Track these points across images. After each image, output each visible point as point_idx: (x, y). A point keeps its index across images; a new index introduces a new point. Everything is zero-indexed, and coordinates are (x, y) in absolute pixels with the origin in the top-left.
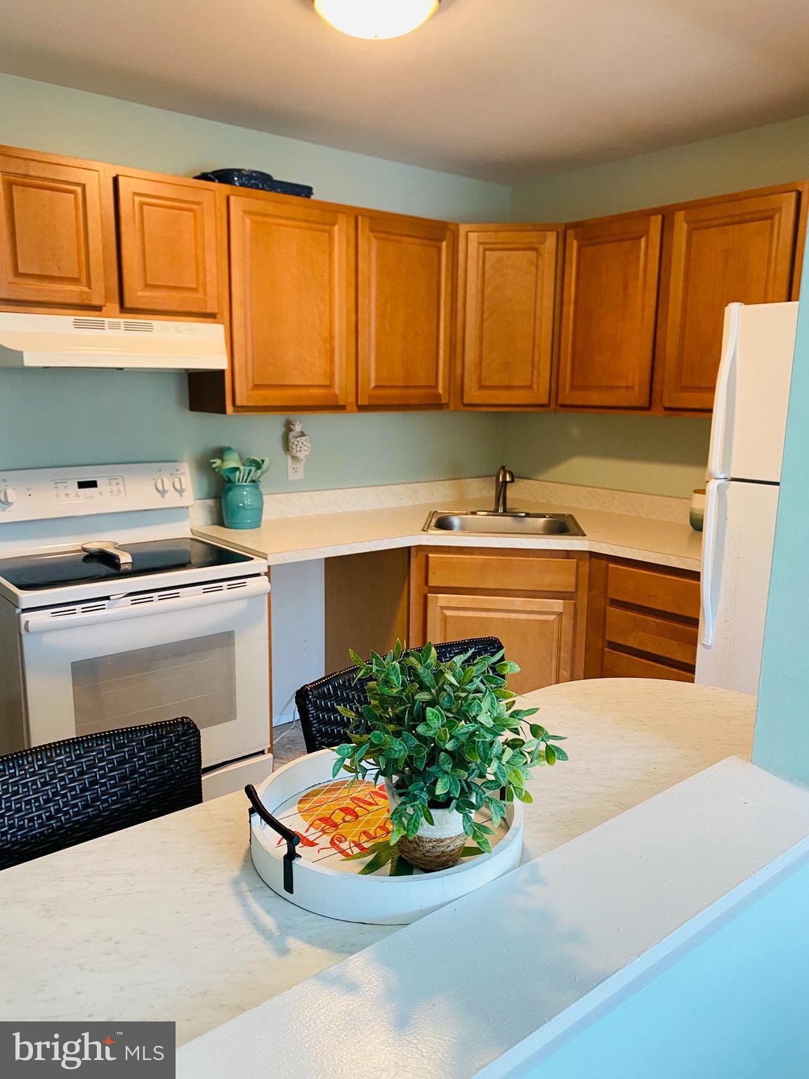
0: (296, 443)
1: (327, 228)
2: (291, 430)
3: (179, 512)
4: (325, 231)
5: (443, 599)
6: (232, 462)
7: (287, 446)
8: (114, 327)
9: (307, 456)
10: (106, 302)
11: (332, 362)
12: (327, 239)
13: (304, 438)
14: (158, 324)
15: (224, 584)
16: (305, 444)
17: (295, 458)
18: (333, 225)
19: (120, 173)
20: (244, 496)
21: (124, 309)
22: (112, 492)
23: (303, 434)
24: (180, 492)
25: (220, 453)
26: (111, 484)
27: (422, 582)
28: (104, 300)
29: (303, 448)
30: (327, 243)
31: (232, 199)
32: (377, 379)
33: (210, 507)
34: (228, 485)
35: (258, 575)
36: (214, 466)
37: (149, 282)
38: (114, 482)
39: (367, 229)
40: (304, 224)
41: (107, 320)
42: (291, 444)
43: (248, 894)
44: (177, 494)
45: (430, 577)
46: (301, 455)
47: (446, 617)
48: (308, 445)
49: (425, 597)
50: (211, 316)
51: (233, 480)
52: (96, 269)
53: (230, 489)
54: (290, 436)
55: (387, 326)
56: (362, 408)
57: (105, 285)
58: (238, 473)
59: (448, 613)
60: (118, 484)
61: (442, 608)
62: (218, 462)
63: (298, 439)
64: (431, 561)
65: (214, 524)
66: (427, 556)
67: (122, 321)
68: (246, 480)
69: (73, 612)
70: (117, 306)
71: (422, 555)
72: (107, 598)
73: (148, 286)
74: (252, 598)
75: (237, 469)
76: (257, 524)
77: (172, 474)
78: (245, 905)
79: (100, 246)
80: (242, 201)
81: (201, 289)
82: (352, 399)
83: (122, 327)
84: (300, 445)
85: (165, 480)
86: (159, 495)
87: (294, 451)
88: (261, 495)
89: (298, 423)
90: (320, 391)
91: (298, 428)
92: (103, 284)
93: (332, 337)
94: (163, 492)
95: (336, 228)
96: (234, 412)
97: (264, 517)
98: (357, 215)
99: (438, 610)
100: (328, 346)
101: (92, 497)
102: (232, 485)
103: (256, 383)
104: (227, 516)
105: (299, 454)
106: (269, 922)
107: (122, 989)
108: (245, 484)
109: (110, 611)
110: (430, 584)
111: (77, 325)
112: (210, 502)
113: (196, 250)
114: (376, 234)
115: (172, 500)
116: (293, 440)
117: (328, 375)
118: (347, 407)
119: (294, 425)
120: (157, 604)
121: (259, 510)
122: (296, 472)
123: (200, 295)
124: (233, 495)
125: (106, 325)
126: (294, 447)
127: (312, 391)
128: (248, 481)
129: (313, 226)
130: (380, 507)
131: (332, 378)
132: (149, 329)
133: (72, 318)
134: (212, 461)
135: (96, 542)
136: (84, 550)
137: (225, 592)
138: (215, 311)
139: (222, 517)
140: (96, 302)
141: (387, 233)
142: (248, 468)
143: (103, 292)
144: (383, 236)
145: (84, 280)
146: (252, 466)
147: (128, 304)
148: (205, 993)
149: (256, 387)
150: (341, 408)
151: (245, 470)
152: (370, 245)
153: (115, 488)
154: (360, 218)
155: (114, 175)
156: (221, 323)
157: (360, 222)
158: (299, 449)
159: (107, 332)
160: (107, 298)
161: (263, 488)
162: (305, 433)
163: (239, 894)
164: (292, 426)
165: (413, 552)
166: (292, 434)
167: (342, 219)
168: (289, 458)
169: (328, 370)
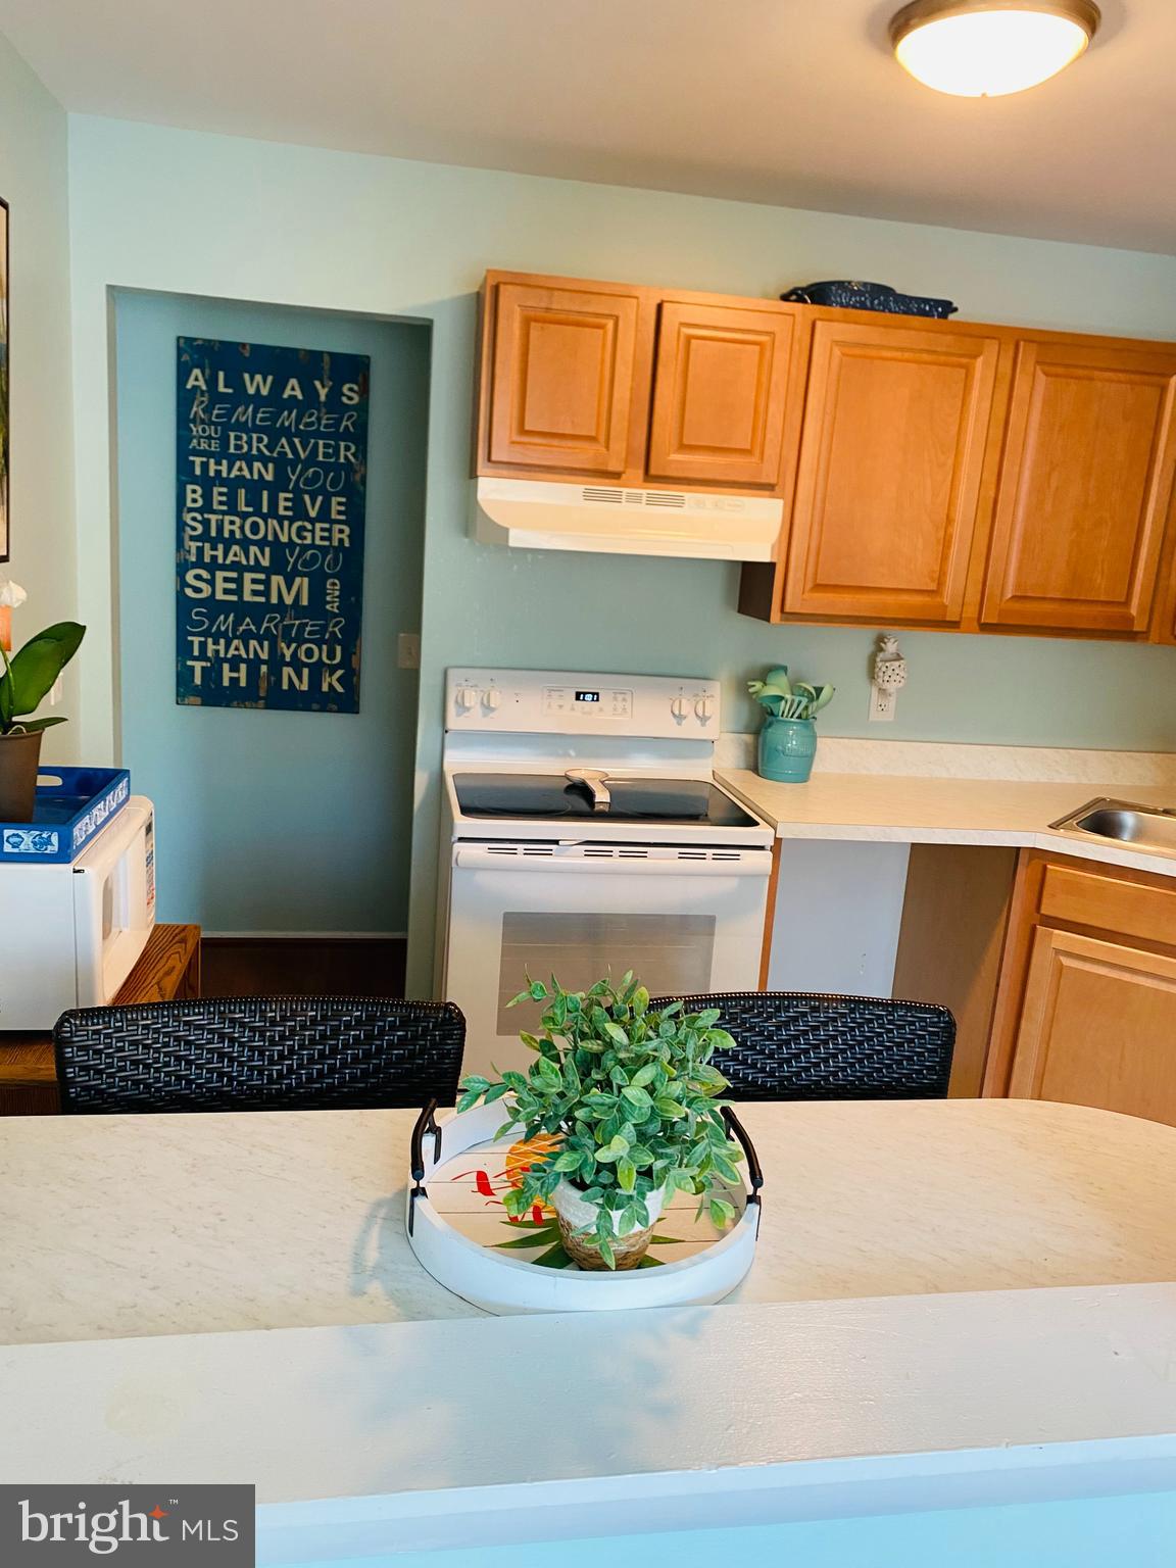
0: (884, 669)
1: (964, 361)
2: (881, 650)
3: (698, 747)
4: (961, 366)
5: (1061, 938)
6: (777, 687)
7: (872, 674)
8: (637, 499)
9: (898, 690)
10: (626, 467)
11: (944, 558)
12: (964, 376)
13: (897, 663)
14: (691, 497)
15: (709, 852)
16: (897, 672)
17: (882, 691)
18: (975, 357)
19: (665, 299)
20: (789, 738)
21: (649, 477)
22: (615, 710)
23: (898, 658)
24: (703, 719)
25: (765, 673)
26: (615, 699)
27: (1033, 907)
28: (623, 464)
29: (894, 678)
30: (962, 385)
31: (819, 324)
32: (1018, 586)
33: (747, 745)
34: (770, 719)
35: (762, 848)
36: (751, 690)
37: (685, 442)
38: (620, 697)
39: (1031, 363)
40: (925, 357)
41: (625, 490)
42: (877, 670)
43: (379, 1221)
44: (699, 722)
45: (1045, 901)
46: (891, 687)
47: (1061, 968)
48: (902, 674)
49: (1033, 930)
50: (768, 488)
51: (775, 713)
52: (619, 425)
53: (770, 725)
54: (878, 659)
55: (1048, 507)
56: (987, 628)
57: (628, 445)
58: (783, 702)
59: (1066, 961)
60: (624, 700)
61: (1058, 952)
62: (758, 685)
63: (887, 664)
64: (1049, 875)
65: (747, 769)
66: (1045, 868)
67: (644, 492)
68: (793, 714)
69: (513, 852)
70: (641, 472)
71: (1037, 863)
72: (556, 842)
73: (683, 447)
74: (744, 876)
75: (781, 698)
76: (803, 776)
77: (696, 695)
78: (366, 1231)
79: (628, 395)
80: (835, 328)
81: (757, 452)
82: (971, 612)
83: (644, 499)
84: (890, 672)
85: (684, 701)
86: (674, 721)
87: (880, 681)
88: (814, 737)
89: (892, 640)
90: (918, 599)
91: (891, 647)
92: (624, 445)
93: (949, 521)
94: (680, 718)
95: (980, 361)
96: (781, 620)
97: (814, 769)
98: (1018, 340)
99: (1051, 953)
100: (942, 533)
101: (590, 713)
102: (774, 719)
103: (818, 582)
104: (763, 760)
105: (886, 686)
106: (372, 1256)
107: (189, 1265)
108: (789, 719)
109: (557, 859)
110: (1043, 912)
111: (589, 496)
112: (748, 738)
113: (757, 396)
114: (1046, 368)
115: (691, 729)
116: (880, 664)
117: (936, 575)
118: (963, 625)
119: (885, 643)
120: (616, 861)
121: (809, 759)
122: (883, 712)
123: (755, 459)
124: (774, 734)
125: (624, 497)
126: (881, 674)
127: (905, 598)
128: (796, 715)
129: (943, 359)
130: (1016, 779)
131: (941, 583)
132: (679, 503)
133: (582, 488)
134: (750, 683)
135: (584, 770)
136: (567, 777)
137: (709, 863)
138: (773, 480)
139: (758, 762)
140: (613, 466)
141: (1067, 366)
142: (797, 699)
143: (623, 455)
144: (1060, 370)
145: (602, 438)
146: (803, 696)
147: (653, 471)
148: (252, 1300)
149: (818, 587)
150: (954, 625)
151: (793, 701)
152: (1034, 387)
153: (620, 705)
154: (1022, 343)
155: (659, 302)
156: (778, 498)
157: (1021, 350)
158: (886, 678)
159: (625, 507)
160: (627, 462)
161: (818, 727)
162: (903, 656)
163: (371, 1217)
164: (883, 645)
165: (1023, 858)
166: (881, 655)
167: (991, 348)
168: (875, 691)
169: (937, 568)
